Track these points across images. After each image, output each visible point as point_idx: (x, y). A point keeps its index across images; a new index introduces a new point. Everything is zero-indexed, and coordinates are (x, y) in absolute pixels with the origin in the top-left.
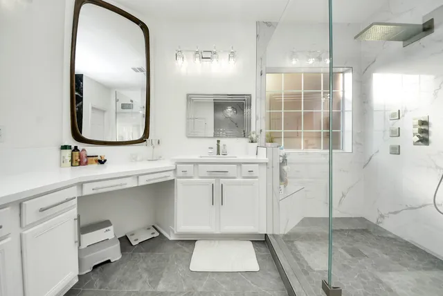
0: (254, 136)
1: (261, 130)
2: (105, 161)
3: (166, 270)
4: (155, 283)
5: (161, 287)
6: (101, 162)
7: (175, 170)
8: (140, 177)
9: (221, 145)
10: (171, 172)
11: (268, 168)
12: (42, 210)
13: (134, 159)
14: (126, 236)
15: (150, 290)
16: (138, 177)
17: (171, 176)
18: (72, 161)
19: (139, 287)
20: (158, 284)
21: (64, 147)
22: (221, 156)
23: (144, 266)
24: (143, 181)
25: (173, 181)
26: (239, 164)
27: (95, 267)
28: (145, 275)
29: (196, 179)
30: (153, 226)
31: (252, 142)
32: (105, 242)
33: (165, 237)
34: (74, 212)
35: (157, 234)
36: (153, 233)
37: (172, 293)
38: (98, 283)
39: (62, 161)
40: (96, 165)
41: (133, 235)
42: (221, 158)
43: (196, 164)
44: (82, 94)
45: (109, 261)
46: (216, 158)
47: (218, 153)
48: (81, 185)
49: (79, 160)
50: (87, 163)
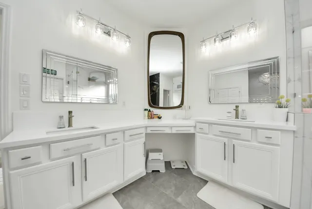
0: (283, 101)
1: (295, 94)
2: (161, 117)
3: (185, 191)
4: (177, 195)
5: (179, 199)
6: (160, 118)
7: (195, 127)
8: (173, 128)
9: (240, 109)
10: (193, 128)
11: (295, 137)
12: (131, 136)
13: (175, 118)
14: (170, 162)
15: (173, 197)
16: (171, 127)
17: (192, 131)
18: (148, 116)
19: (168, 192)
20: (178, 197)
21: (145, 110)
22: (239, 120)
23: (175, 182)
24: (174, 131)
25: (194, 134)
26: (255, 129)
27: (153, 171)
28: (173, 188)
29: (210, 136)
30: (186, 162)
31: (280, 107)
32: (158, 160)
33: (191, 171)
34: (143, 140)
35: (186, 167)
36: (184, 166)
37: (184, 207)
38: (152, 180)
39: (145, 116)
40: (157, 119)
41: (173, 162)
42: (239, 122)
43: (210, 124)
44: (159, 83)
45: (159, 171)
46: (235, 122)
47: (237, 117)
48: (146, 127)
49: (151, 116)
50: (153, 118)
